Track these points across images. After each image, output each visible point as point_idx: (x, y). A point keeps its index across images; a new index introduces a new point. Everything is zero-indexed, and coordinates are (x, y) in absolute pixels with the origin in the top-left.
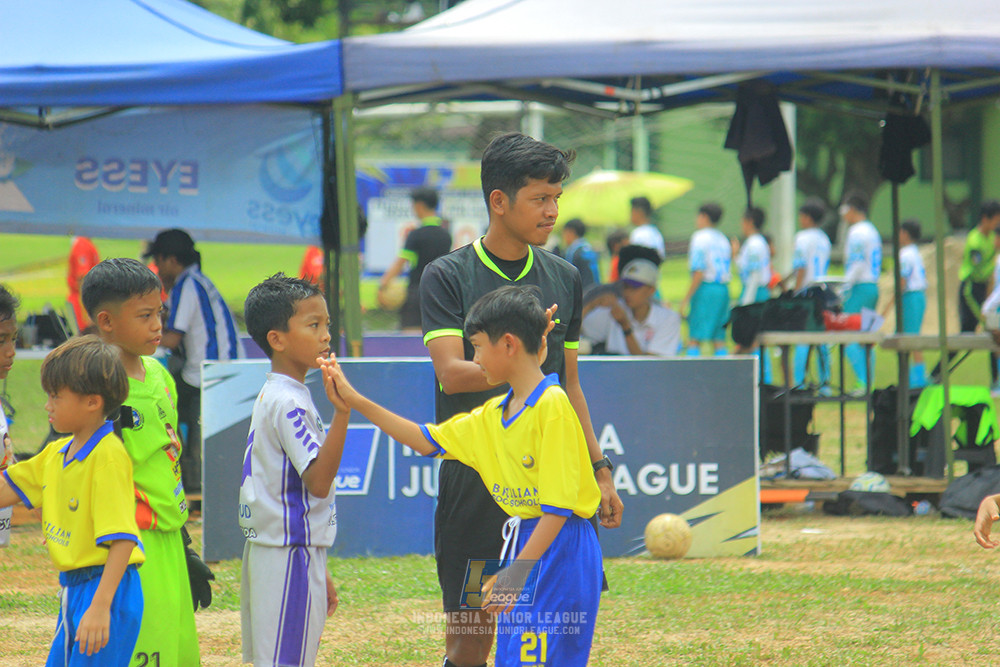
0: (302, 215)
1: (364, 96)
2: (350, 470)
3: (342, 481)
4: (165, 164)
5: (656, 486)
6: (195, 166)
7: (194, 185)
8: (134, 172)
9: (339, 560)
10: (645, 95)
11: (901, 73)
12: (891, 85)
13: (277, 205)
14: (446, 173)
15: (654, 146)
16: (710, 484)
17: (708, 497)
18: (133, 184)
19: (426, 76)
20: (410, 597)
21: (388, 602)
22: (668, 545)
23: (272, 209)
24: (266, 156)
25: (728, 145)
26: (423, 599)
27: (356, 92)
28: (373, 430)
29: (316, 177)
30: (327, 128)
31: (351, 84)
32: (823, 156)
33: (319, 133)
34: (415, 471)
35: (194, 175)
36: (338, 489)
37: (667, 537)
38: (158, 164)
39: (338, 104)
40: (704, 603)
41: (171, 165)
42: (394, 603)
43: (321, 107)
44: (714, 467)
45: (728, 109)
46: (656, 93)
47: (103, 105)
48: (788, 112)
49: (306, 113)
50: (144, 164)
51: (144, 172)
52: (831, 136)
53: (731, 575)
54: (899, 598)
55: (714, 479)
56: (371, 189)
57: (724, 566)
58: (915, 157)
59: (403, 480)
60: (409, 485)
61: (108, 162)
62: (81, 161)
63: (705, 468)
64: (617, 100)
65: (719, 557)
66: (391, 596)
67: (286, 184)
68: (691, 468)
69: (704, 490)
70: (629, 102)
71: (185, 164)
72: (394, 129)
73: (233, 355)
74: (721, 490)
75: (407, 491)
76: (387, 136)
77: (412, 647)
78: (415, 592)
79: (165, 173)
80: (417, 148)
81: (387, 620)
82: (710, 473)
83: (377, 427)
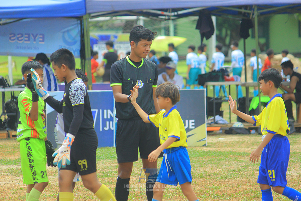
0: (74, 49)
1: (92, 15)
4: (35, 35)
6: (43, 35)
7: (43, 41)
8: (26, 37)
10: (173, 14)
11: (246, 7)
12: (243, 11)
13: (67, 46)
14: (116, 37)
15: (175, 28)
16: (192, 126)
17: (192, 129)
18: (26, 40)
19: (109, 9)
20: (107, 159)
21: (101, 161)
24: (64, 32)
25: (197, 28)
26: (110, 159)
27: (90, 14)
28: (95, 111)
29: (78, 39)
30: (82, 24)
31: (88, 12)
32: (224, 31)
33: (79, 26)
34: (108, 123)
35: (43, 38)
38: (33, 35)
39: (84, 17)
41: (37, 35)
42: (102, 161)
43: (80, 18)
44: (193, 121)
45: (197, 18)
46: (176, 13)
47: (17, 18)
48: (214, 18)
49: (75, 20)
50: (29, 35)
51: (29, 37)
52: (226, 25)
53: (198, 152)
54: (247, 158)
55: (193, 124)
56: (94, 42)
57: (197, 149)
58: (250, 31)
59: (104, 125)
60: (106, 127)
61: (18, 34)
62: (11, 34)
63: (191, 121)
64: (164, 15)
65: (195, 147)
66: (101, 159)
67: (70, 40)
68: (187, 121)
69: (191, 127)
70: (168, 16)
71: (40, 35)
72: (101, 24)
73: (56, 90)
74: (195, 128)
75: (105, 129)
76: (99, 26)
77: (107, 173)
78: (108, 158)
79: (35, 37)
80: (107, 30)
81: (100, 165)
82: (192, 122)
83: (97, 110)
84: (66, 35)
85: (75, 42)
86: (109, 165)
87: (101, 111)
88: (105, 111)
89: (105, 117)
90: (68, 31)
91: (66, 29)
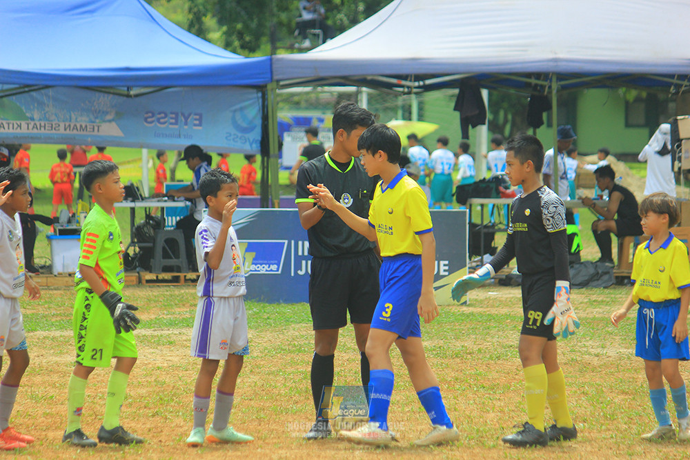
0: (251, 140)
1: (282, 83)
2: (272, 262)
3: (269, 267)
4: (186, 115)
6: (201, 116)
7: (200, 125)
8: (172, 118)
9: (267, 304)
10: (416, 84)
11: (537, 75)
12: (533, 81)
13: (240, 135)
14: (321, 121)
15: (421, 109)
16: (445, 271)
17: (445, 276)
18: (171, 124)
19: (311, 74)
21: (290, 325)
23: (237, 137)
24: (235, 111)
27: (278, 81)
28: (284, 243)
29: (259, 122)
30: (264, 98)
31: (276, 77)
32: (502, 114)
33: (260, 100)
34: (304, 262)
35: (200, 120)
36: (267, 271)
38: (183, 115)
39: (269, 87)
40: (441, 327)
41: (190, 115)
42: (293, 325)
43: (261, 88)
44: (447, 262)
45: (456, 91)
46: (421, 83)
47: (158, 86)
48: (485, 93)
49: (255, 91)
50: (177, 114)
51: (176, 119)
52: (505, 105)
53: (454, 314)
55: (447, 268)
56: (285, 127)
57: (451, 309)
58: (545, 115)
59: (298, 267)
60: (301, 270)
61: (160, 113)
62: (147, 113)
63: (442, 263)
64: (402, 86)
65: (449, 305)
66: (292, 322)
67: (244, 125)
69: (442, 273)
70: (408, 87)
71: (196, 114)
72: (296, 99)
74: (449, 274)
75: (299, 272)
76: (294, 103)
77: (301, 346)
78: (303, 320)
79: (186, 119)
80: (307, 108)
81: (289, 333)
82: (445, 265)
83: (286, 242)
84: (238, 116)
85: (253, 128)
86: (305, 332)
87: (293, 242)
88: (300, 243)
89: (300, 253)
90: (242, 109)
91: (238, 106)
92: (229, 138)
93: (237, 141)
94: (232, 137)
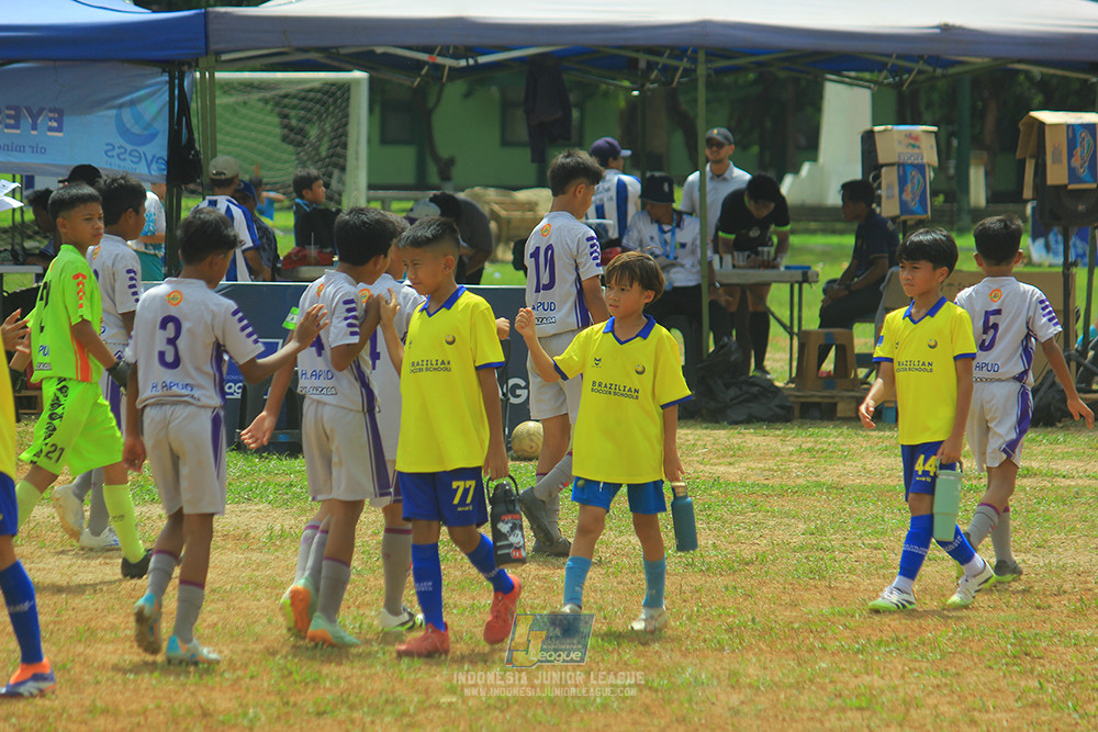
0: (149, 158)
5: (519, 396)
7: (58, 128)
13: (129, 147)
22: (532, 447)
23: (126, 150)
29: (163, 125)
37: (531, 440)
67: (136, 130)
84: (127, 114)
85: (153, 136)
90: (132, 103)
91: (128, 98)
92: (110, 154)
93: (125, 159)
94: (117, 151)
